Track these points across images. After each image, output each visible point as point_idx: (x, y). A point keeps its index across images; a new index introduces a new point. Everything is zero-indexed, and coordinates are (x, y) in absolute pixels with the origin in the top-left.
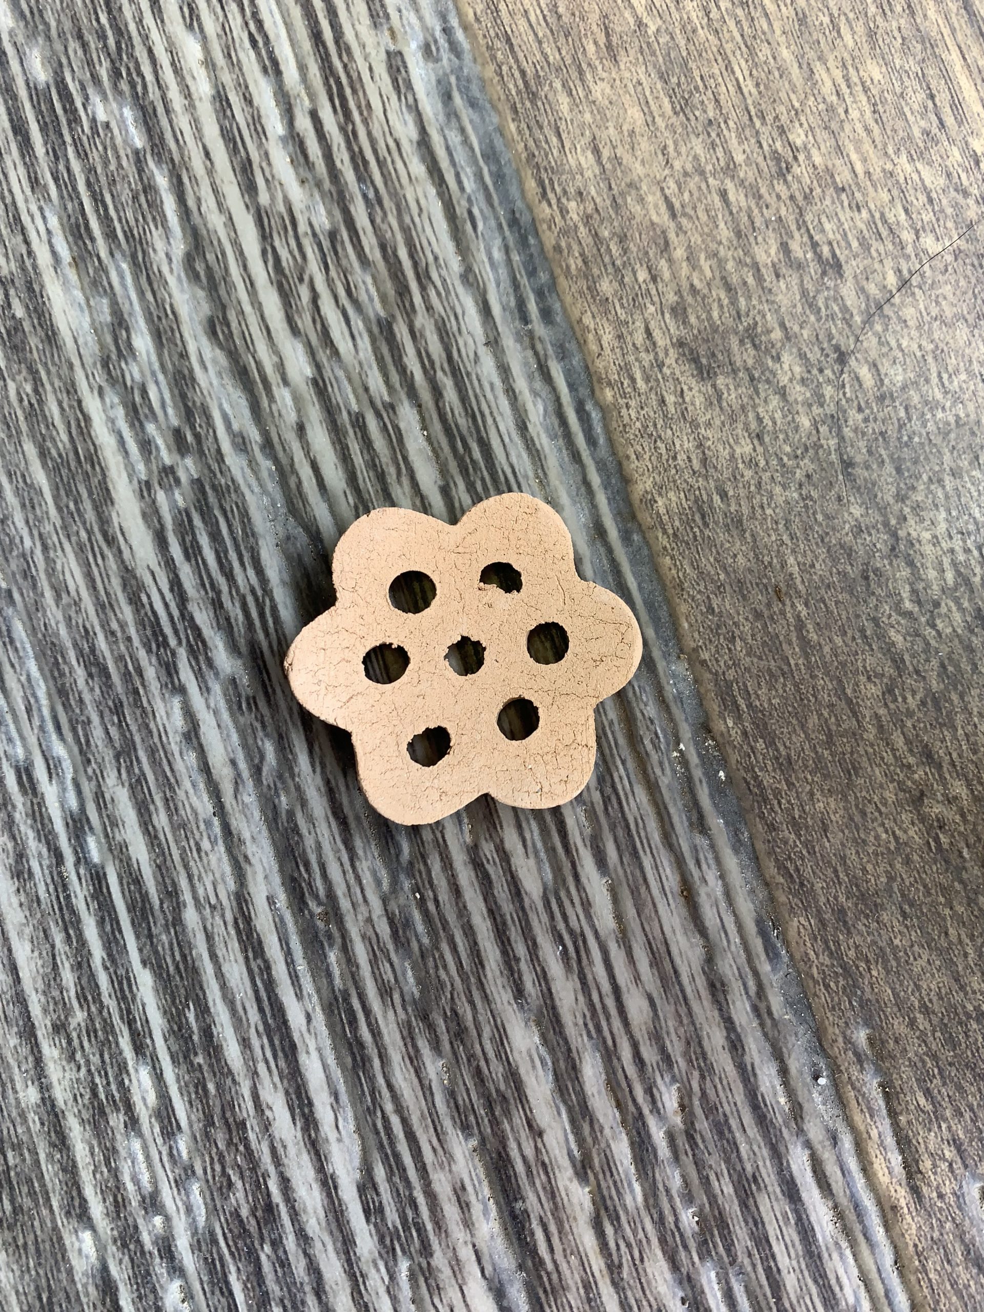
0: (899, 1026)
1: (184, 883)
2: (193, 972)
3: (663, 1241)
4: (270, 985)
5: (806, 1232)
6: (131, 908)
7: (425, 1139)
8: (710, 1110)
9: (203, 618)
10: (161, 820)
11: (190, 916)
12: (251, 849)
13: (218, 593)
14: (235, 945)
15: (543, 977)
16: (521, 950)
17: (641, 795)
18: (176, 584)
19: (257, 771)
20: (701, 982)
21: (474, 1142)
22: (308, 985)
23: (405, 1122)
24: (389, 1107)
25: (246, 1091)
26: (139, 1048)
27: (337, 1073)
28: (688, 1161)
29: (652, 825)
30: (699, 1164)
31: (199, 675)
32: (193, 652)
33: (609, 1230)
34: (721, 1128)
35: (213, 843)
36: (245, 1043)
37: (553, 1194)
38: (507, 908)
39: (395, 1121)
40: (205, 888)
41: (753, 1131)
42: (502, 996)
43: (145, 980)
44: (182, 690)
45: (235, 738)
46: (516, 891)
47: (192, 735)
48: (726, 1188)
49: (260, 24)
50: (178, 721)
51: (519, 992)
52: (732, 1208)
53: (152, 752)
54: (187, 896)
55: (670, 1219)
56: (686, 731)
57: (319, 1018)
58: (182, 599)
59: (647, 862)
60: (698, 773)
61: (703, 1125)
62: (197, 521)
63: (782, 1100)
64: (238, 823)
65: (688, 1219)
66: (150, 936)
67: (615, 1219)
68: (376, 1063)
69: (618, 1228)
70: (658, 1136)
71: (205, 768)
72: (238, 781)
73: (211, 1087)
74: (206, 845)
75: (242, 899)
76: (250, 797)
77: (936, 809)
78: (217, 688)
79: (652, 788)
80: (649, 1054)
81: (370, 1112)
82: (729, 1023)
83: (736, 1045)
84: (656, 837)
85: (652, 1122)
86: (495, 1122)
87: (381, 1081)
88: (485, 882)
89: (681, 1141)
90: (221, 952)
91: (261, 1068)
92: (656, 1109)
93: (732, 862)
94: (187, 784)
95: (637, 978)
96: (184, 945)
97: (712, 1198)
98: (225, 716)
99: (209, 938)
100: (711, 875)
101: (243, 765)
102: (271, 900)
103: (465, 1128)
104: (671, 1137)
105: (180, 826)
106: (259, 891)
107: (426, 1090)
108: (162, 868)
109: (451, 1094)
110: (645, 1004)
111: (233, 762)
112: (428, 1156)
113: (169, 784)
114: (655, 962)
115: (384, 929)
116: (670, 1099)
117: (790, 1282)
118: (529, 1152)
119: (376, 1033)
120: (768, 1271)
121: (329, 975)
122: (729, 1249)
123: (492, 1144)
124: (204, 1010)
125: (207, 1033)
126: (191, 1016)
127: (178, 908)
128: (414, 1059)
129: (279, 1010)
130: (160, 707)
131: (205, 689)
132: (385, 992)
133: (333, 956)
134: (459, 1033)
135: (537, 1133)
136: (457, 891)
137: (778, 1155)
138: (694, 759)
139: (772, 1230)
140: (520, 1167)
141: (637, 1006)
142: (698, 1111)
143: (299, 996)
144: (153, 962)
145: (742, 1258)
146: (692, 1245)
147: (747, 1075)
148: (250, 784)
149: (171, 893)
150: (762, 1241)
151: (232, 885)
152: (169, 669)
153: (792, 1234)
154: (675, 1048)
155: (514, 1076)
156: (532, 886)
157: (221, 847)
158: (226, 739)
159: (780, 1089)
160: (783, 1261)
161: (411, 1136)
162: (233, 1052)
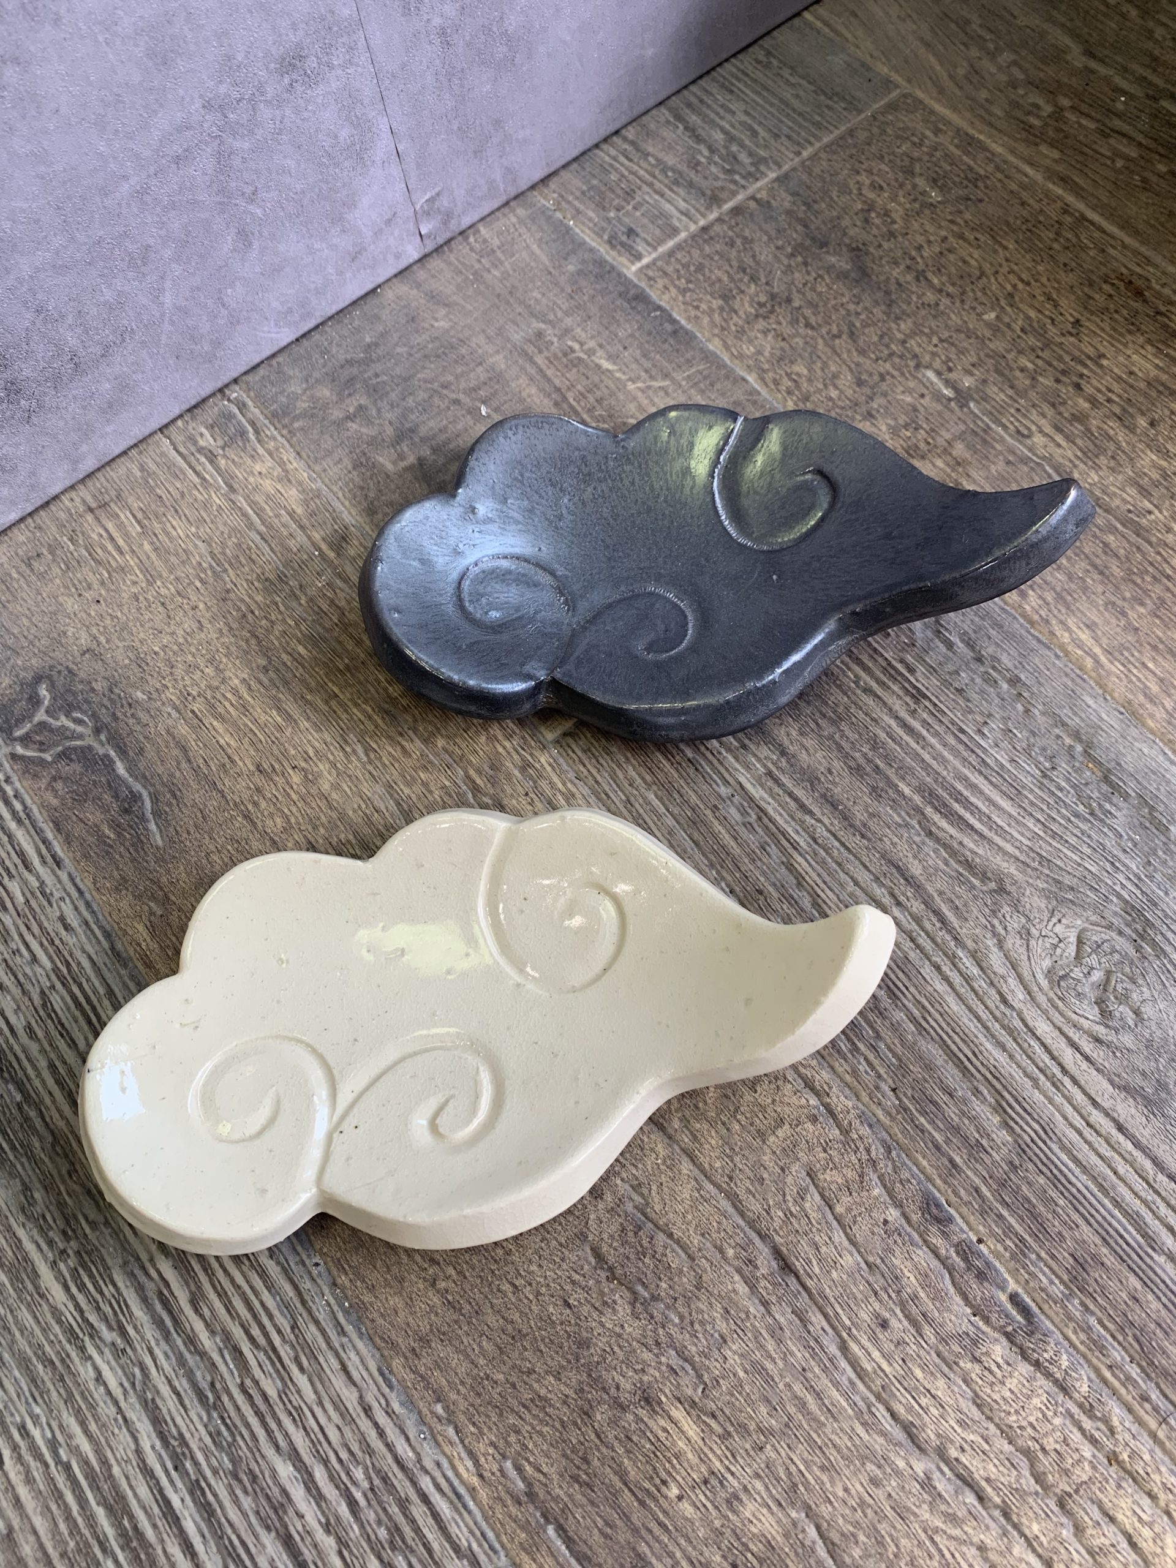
0: (453, 1396)
1: (109, 1455)
2: (121, 1498)
3: (372, 1549)
4: (161, 1491)
5: (436, 1516)
6: (86, 1478)
7: (250, 1541)
8: (378, 1472)
9: (93, 1318)
10: (93, 1427)
11: (116, 1470)
12: (138, 1425)
13: (97, 1303)
14: (140, 1476)
15: (287, 1435)
16: (273, 1426)
17: (313, 1328)
18: (77, 1306)
19: (133, 1385)
20: (359, 1409)
21: (273, 1534)
22: (179, 1484)
23: (239, 1537)
24: (229, 1531)
25: (160, 1551)
26: (104, 1550)
27: (203, 1525)
28: (374, 1503)
29: (321, 1340)
30: (380, 1503)
31: (98, 1348)
32: (91, 1337)
33: (346, 1553)
34: (385, 1479)
35: (120, 1428)
36: (155, 1526)
37: (316, 1546)
38: (263, 1407)
39: (234, 1538)
40: (120, 1453)
41: (400, 1475)
42: (269, 1452)
43: (100, 1512)
44: (90, 1358)
45: (120, 1372)
46: (265, 1397)
47: (99, 1378)
48: (394, 1510)
49: (62, 1025)
50: (92, 1374)
51: (277, 1447)
52: (400, 1519)
53: (82, 1393)
54: (113, 1461)
55: (373, 1537)
56: (326, 1290)
57: (188, 1499)
58: (81, 1312)
59: (321, 1359)
60: (336, 1308)
61: (377, 1482)
62: (81, 1272)
63: (411, 1454)
64: (131, 1415)
65: (383, 1533)
66: (98, 1488)
67: (347, 1546)
68: (219, 1511)
69: (351, 1552)
70: (358, 1495)
71: (109, 1393)
72: (125, 1393)
73: (143, 1556)
74: (116, 1431)
75: (139, 1452)
76: (133, 1399)
77: (442, 1285)
78: (107, 1351)
79: (317, 1322)
80: (344, 1455)
81: (221, 1538)
82: (376, 1425)
83: (381, 1434)
84: (324, 1346)
85: (353, 1489)
86: (280, 1519)
87: (223, 1520)
88: (250, 1398)
89: (370, 1495)
90: (134, 1483)
91: (165, 1536)
92: (355, 1483)
93: (360, 1345)
94: (101, 1404)
95: (330, 1419)
96: (115, 1487)
97: (390, 1518)
98: (113, 1363)
99: (127, 1478)
100: (353, 1355)
101: (126, 1384)
102: (153, 1447)
103: (268, 1529)
104: (365, 1495)
105: (103, 1427)
106: (146, 1445)
107: (245, 1515)
108: (98, 1452)
109: (258, 1513)
110: (337, 1432)
111: (121, 1385)
112: (253, 1550)
113: (92, 1407)
114: (336, 1408)
115: (208, 1440)
116: (359, 1474)
117: (436, 1546)
118: (300, 1528)
119: (215, 1495)
120: (424, 1545)
121: (188, 1474)
122: (403, 1540)
123: (282, 1531)
124: (131, 1517)
125: (136, 1528)
126: (126, 1522)
127: (109, 1467)
128: (236, 1502)
129: (168, 1502)
130: (81, 1369)
131: (101, 1353)
132: (215, 1472)
133: (188, 1465)
134: (254, 1479)
135: (301, 1516)
136: (238, 1409)
137: (414, 1483)
138: (332, 1302)
139: (421, 1523)
140: (297, 1538)
141: (333, 1434)
142: (373, 1475)
143: (176, 1491)
144: (104, 1502)
145: (410, 1542)
146: (386, 1546)
147: (390, 1447)
148: (131, 1392)
149: (104, 1462)
150: (417, 1530)
151: (133, 1447)
152: (82, 1349)
153: (430, 1521)
154: (355, 1447)
155: (285, 1492)
156: (272, 1393)
157: (124, 1430)
158: (115, 1374)
159: (408, 1449)
160: (430, 1537)
161: (243, 1543)
162: (150, 1533)
